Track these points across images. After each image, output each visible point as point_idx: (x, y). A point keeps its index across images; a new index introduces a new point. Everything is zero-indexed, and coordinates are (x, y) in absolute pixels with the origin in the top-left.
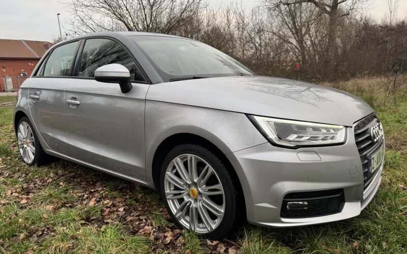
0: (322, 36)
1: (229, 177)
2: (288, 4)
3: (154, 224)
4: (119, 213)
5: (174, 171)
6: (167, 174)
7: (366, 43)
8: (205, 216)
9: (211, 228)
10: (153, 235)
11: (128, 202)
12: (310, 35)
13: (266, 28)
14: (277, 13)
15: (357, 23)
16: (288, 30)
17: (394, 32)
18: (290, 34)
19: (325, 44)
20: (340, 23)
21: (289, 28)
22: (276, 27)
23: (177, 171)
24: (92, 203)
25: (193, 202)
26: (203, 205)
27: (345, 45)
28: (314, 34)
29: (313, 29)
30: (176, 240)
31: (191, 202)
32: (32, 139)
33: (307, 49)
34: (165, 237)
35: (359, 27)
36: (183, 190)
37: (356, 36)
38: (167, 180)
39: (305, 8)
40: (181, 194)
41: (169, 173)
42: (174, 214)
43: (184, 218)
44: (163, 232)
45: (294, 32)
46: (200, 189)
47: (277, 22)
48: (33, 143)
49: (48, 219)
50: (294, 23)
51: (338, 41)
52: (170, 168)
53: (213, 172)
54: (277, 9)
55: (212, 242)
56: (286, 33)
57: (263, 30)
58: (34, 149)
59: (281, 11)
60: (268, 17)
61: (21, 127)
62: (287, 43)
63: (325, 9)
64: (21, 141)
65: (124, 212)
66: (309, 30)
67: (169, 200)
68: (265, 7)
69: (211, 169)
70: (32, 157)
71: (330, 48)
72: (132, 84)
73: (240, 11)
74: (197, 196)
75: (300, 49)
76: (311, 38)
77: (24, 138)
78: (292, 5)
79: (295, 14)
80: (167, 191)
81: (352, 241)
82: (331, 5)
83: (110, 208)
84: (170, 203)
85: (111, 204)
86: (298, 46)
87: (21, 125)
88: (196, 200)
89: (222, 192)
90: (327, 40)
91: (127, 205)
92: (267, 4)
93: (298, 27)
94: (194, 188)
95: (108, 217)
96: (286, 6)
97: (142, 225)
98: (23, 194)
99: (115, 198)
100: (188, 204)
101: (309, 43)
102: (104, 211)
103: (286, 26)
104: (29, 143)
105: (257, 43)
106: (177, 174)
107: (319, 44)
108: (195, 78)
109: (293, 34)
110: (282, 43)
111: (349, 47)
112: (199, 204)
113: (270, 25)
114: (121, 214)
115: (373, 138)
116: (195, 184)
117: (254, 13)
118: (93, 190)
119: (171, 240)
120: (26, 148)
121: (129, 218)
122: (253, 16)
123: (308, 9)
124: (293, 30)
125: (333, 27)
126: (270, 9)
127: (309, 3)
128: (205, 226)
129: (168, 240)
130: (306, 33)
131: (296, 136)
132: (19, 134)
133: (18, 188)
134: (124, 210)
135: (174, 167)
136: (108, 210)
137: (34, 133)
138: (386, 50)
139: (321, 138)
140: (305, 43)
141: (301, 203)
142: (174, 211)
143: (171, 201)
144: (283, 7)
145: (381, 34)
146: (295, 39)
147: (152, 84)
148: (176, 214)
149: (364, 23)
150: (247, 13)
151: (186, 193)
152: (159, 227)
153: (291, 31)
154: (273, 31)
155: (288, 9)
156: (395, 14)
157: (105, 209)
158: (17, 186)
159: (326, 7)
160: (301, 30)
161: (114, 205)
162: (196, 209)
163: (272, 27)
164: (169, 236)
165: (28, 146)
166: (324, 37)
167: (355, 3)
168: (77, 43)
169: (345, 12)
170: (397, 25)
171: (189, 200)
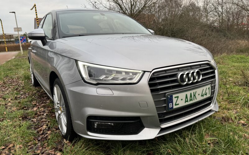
3: (49, 125)
4: (43, 116)
6: (54, 96)
24: (35, 109)
55: (66, 141)
83: (41, 113)
85: (43, 110)
91: (51, 112)
100: (60, 116)
105: (220, 11)
110: (240, 11)
115: (179, 81)
131: (104, 76)
134: (46, 115)
139: (120, 79)
141: (110, 124)
147: (54, 40)
151: (59, 109)
157: (38, 113)
171: (60, 113)
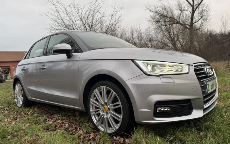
0: (186, 41)
1: (124, 96)
2: (166, 26)
3: (84, 130)
4: (65, 127)
5: (95, 99)
6: (91, 100)
7: (212, 44)
8: (112, 122)
9: (116, 129)
10: (83, 135)
11: (71, 121)
12: (179, 41)
13: (154, 39)
14: (160, 30)
15: (205, 33)
16: (167, 39)
17: (227, 37)
18: (168, 41)
19: (189, 45)
20: (196, 34)
21: (167, 38)
22: (160, 38)
23: (96, 98)
24: (51, 123)
25: (105, 114)
26: (111, 116)
27: (200, 45)
28: (182, 41)
29: (181, 38)
30: (95, 137)
31: (104, 115)
32: (22, 93)
33: (179, 49)
34: (90, 136)
35: (207, 35)
36: (99, 108)
37: (206, 40)
38: (91, 104)
39: (175, 27)
40: (99, 111)
41: (92, 100)
42: (95, 123)
43: (101, 125)
44: (89, 134)
45: (170, 40)
46: (108, 106)
47: (160, 35)
48: (22, 95)
49: (25, 129)
50: (170, 35)
51: (196, 43)
52: (92, 96)
53: (115, 95)
54: (160, 28)
55: (117, 137)
56: (166, 41)
57: (152, 40)
58: (22, 98)
59: (162, 30)
60: (155, 33)
61: (17, 87)
62: (166, 46)
63: (186, 26)
64: (16, 94)
65: (68, 126)
66: (179, 39)
67: (92, 115)
68: (153, 28)
69: (114, 93)
70: (21, 103)
71: (192, 47)
72: (73, 54)
73: (139, 30)
74: (107, 111)
75: (174, 49)
76: (180, 43)
77: (18, 93)
78: (168, 26)
79: (170, 31)
80: (91, 110)
81: (200, 132)
82: (190, 24)
83: (60, 124)
84: (93, 117)
85: (61, 122)
86: (173, 48)
87: (16, 86)
88: (107, 113)
89: (121, 106)
90: (189, 44)
91: (70, 123)
92: (154, 26)
93: (172, 38)
94: (105, 106)
95: (59, 129)
96: (164, 27)
97: (77, 131)
98: (13, 120)
99: (64, 119)
100: (103, 116)
101: (179, 45)
102: (57, 126)
103: (165, 37)
104: (20, 95)
105: (150, 46)
106: (97, 100)
107: (185, 45)
109: (170, 41)
110: (164, 46)
111: (202, 46)
112: (109, 115)
113: (156, 37)
114: (66, 127)
115: (207, 73)
116: (106, 104)
117: (146, 31)
118: (52, 117)
119: (93, 137)
120: (18, 98)
121: (70, 129)
122: (146, 32)
123: (177, 28)
124: (170, 39)
125: (192, 36)
126: (156, 29)
127: (177, 24)
128: (112, 129)
129: (91, 137)
130: (177, 40)
131: (159, 70)
132: (15, 91)
133: (12, 118)
134: (68, 125)
135: (95, 96)
136: (59, 125)
137: (23, 90)
138: (224, 47)
139: (174, 71)
140: (177, 46)
141: (166, 110)
142: (95, 121)
143: (93, 116)
144: (163, 27)
145: (220, 38)
146: (171, 43)
147: (83, 52)
148: (96, 123)
149: (209, 33)
150: (143, 31)
151: (101, 110)
152: (87, 131)
153: (169, 39)
154: (158, 40)
155: (165, 28)
156: (227, 28)
157: (58, 125)
158: (11, 117)
159: (187, 26)
160: (174, 38)
161: (63, 123)
162: (107, 118)
163: (157, 38)
164: (92, 135)
165: (20, 97)
166: (187, 42)
167: (203, 23)
168: (46, 38)
169: (198, 28)
170: (228, 33)
171: (103, 113)
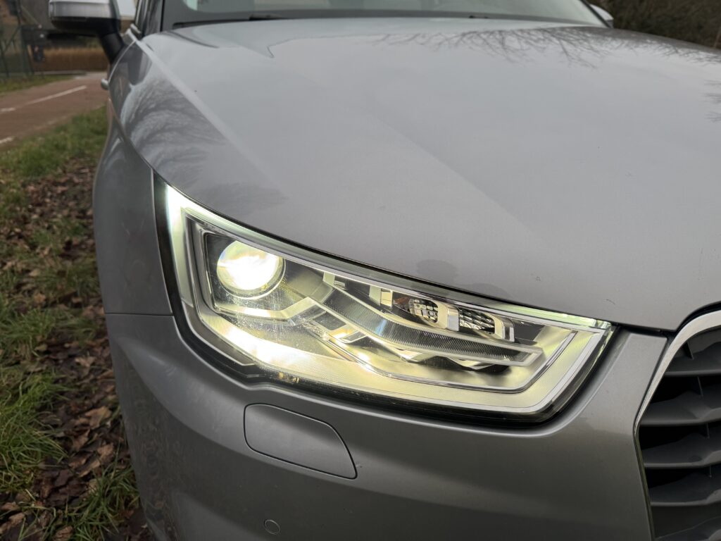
108: (252, 19)
